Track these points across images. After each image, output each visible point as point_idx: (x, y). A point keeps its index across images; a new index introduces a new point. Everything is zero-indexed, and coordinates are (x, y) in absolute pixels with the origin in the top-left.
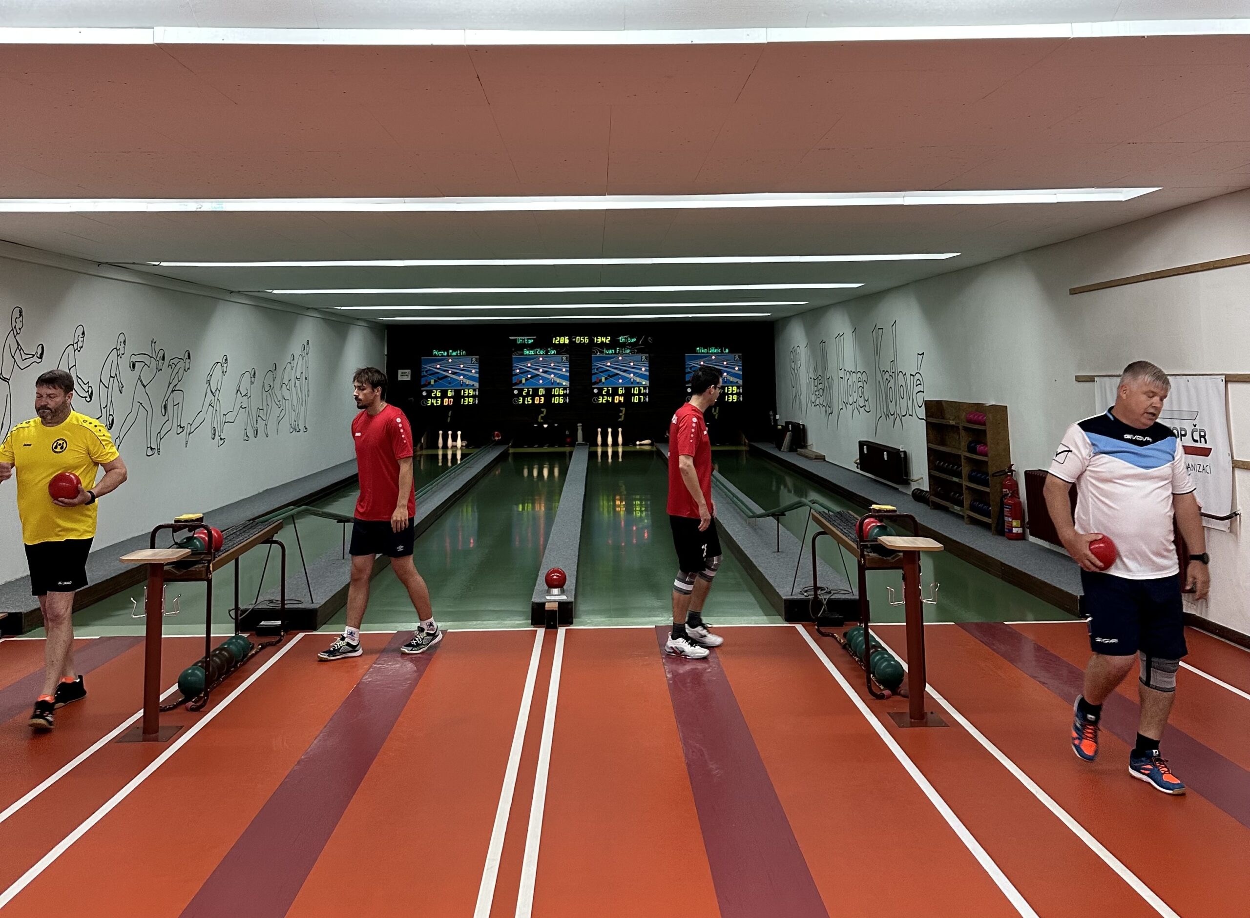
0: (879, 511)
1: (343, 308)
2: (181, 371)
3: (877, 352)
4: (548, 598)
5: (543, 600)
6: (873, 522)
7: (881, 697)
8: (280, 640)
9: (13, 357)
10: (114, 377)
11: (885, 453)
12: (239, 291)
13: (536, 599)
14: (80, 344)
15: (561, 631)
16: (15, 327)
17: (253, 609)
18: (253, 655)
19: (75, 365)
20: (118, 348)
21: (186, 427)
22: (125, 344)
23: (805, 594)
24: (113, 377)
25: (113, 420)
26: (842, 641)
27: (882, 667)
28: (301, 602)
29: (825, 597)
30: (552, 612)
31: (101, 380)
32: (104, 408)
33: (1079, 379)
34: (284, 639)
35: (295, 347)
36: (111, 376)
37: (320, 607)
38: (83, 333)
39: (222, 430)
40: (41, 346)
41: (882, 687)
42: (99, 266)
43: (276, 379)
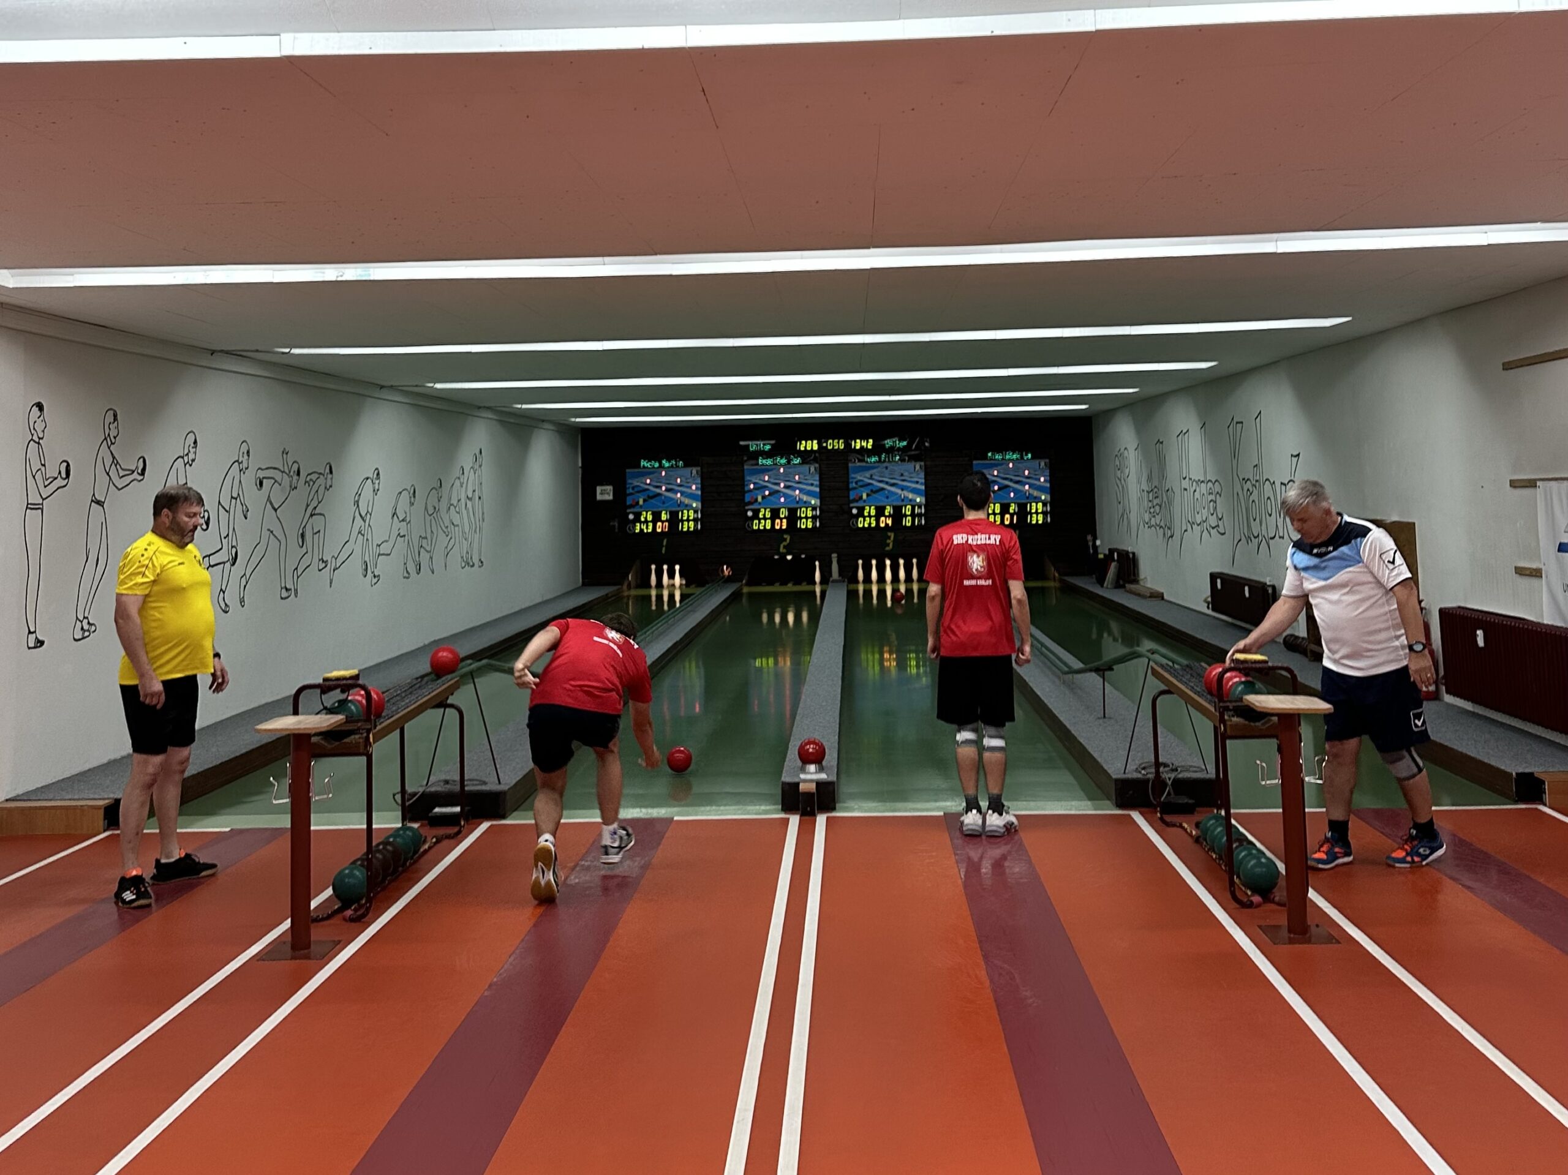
0: (1245, 661)
1: (524, 406)
2: (322, 488)
3: (1235, 455)
4: (802, 776)
5: (796, 780)
6: (1235, 677)
7: (1250, 905)
8: (459, 832)
9: (108, 474)
10: (236, 499)
11: (1246, 588)
12: (392, 386)
13: (786, 778)
14: (191, 456)
15: (821, 820)
16: (109, 435)
17: (424, 792)
18: (426, 851)
20: (240, 461)
21: (329, 562)
22: (249, 456)
23: (1143, 772)
24: (234, 498)
25: (236, 553)
26: (1194, 833)
27: (1249, 866)
28: (485, 783)
29: (1169, 775)
30: (809, 795)
31: (219, 502)
32: (225, 538)
33: (1514, 484)
34: (464, 831)
35: (465, 458)
36: (232, 497)
37: (509, 789)
38: (195, 442)
39: (376, 565)
40: (142, 459)
41: (1249, 893)
42: (212, 354)
43: (442, 500)
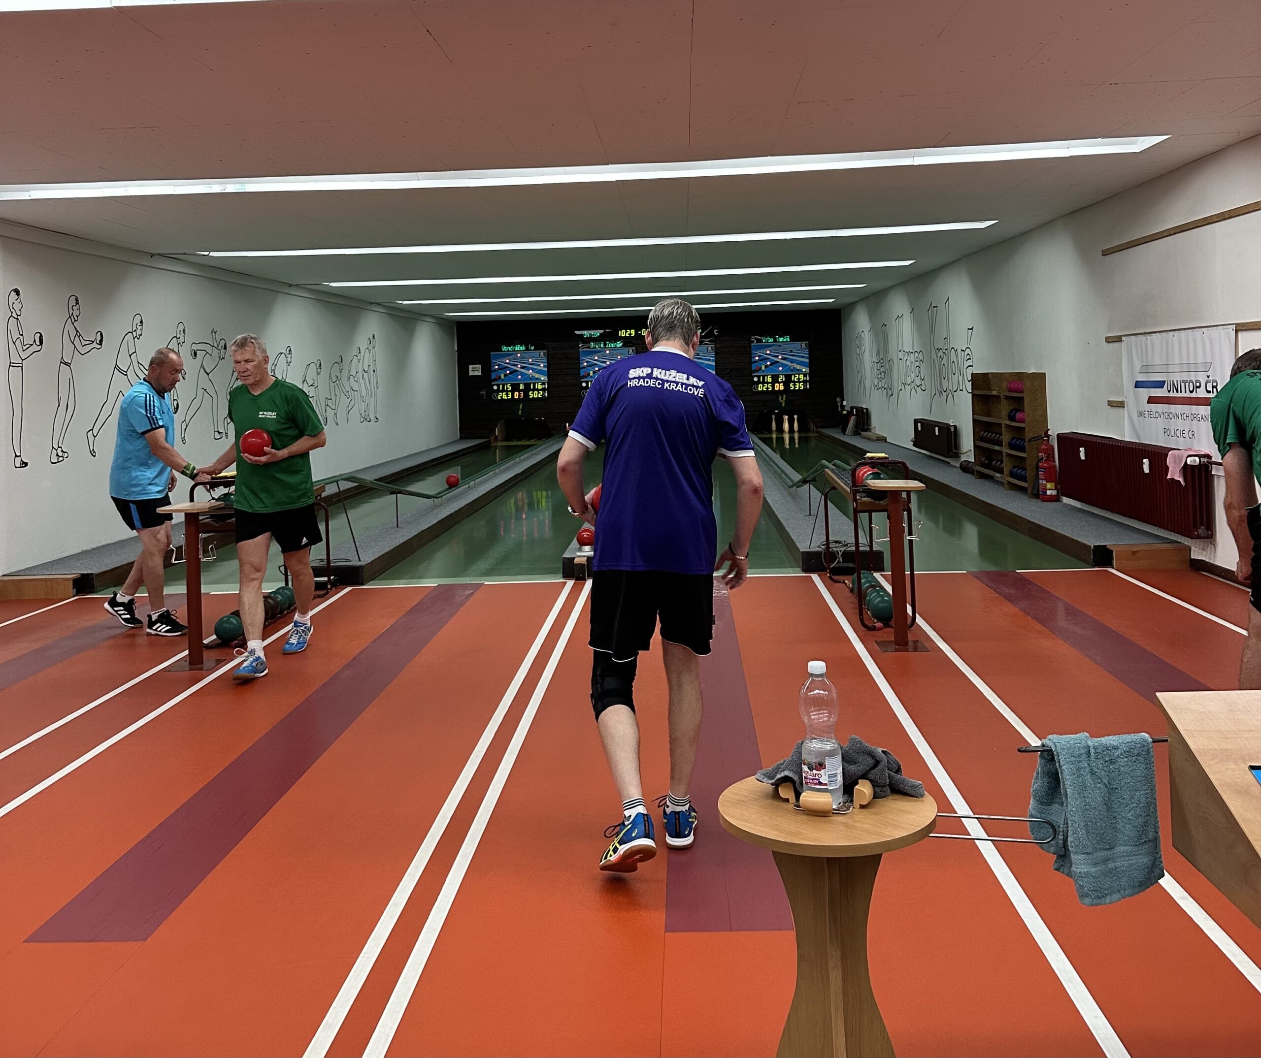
0: (872, 458)
3: (932, 331)
4: (578, 554)
5: (573, 556)
6: (869, 471)
7: (874, 629)
8: (327, 593)
9: (73, 343)
11: (937, 428)
12: (297, 284)
13: (567, 555)
14: (139, 332)
16: (72, 314)
19: (135, 352)
20: (178, 337)
22: (184, 333)
23: (820, 547)
25: (178, 404)
26: (851, 585)
27: (875, 603)
28: (349, 561)
30: (581, 565)
33: (1109, 340)
34: (331, 593)
35: (361, 341)
37: (366, 565)
38: (141, 322)
40: (99, 333)
41: (875, 621)
42: (152, 257)
43: (343, 371)
